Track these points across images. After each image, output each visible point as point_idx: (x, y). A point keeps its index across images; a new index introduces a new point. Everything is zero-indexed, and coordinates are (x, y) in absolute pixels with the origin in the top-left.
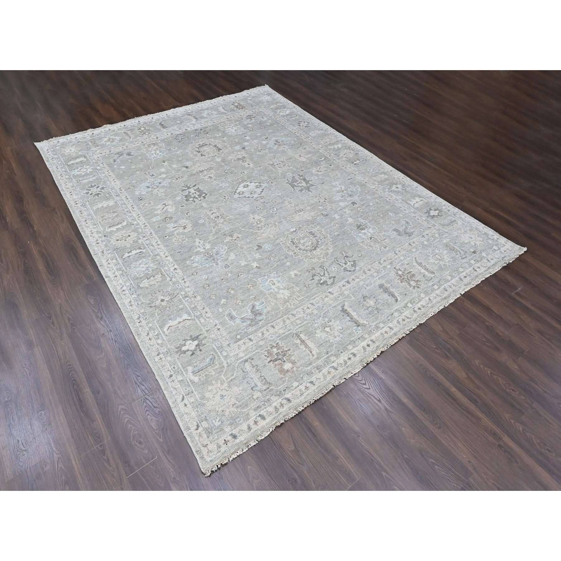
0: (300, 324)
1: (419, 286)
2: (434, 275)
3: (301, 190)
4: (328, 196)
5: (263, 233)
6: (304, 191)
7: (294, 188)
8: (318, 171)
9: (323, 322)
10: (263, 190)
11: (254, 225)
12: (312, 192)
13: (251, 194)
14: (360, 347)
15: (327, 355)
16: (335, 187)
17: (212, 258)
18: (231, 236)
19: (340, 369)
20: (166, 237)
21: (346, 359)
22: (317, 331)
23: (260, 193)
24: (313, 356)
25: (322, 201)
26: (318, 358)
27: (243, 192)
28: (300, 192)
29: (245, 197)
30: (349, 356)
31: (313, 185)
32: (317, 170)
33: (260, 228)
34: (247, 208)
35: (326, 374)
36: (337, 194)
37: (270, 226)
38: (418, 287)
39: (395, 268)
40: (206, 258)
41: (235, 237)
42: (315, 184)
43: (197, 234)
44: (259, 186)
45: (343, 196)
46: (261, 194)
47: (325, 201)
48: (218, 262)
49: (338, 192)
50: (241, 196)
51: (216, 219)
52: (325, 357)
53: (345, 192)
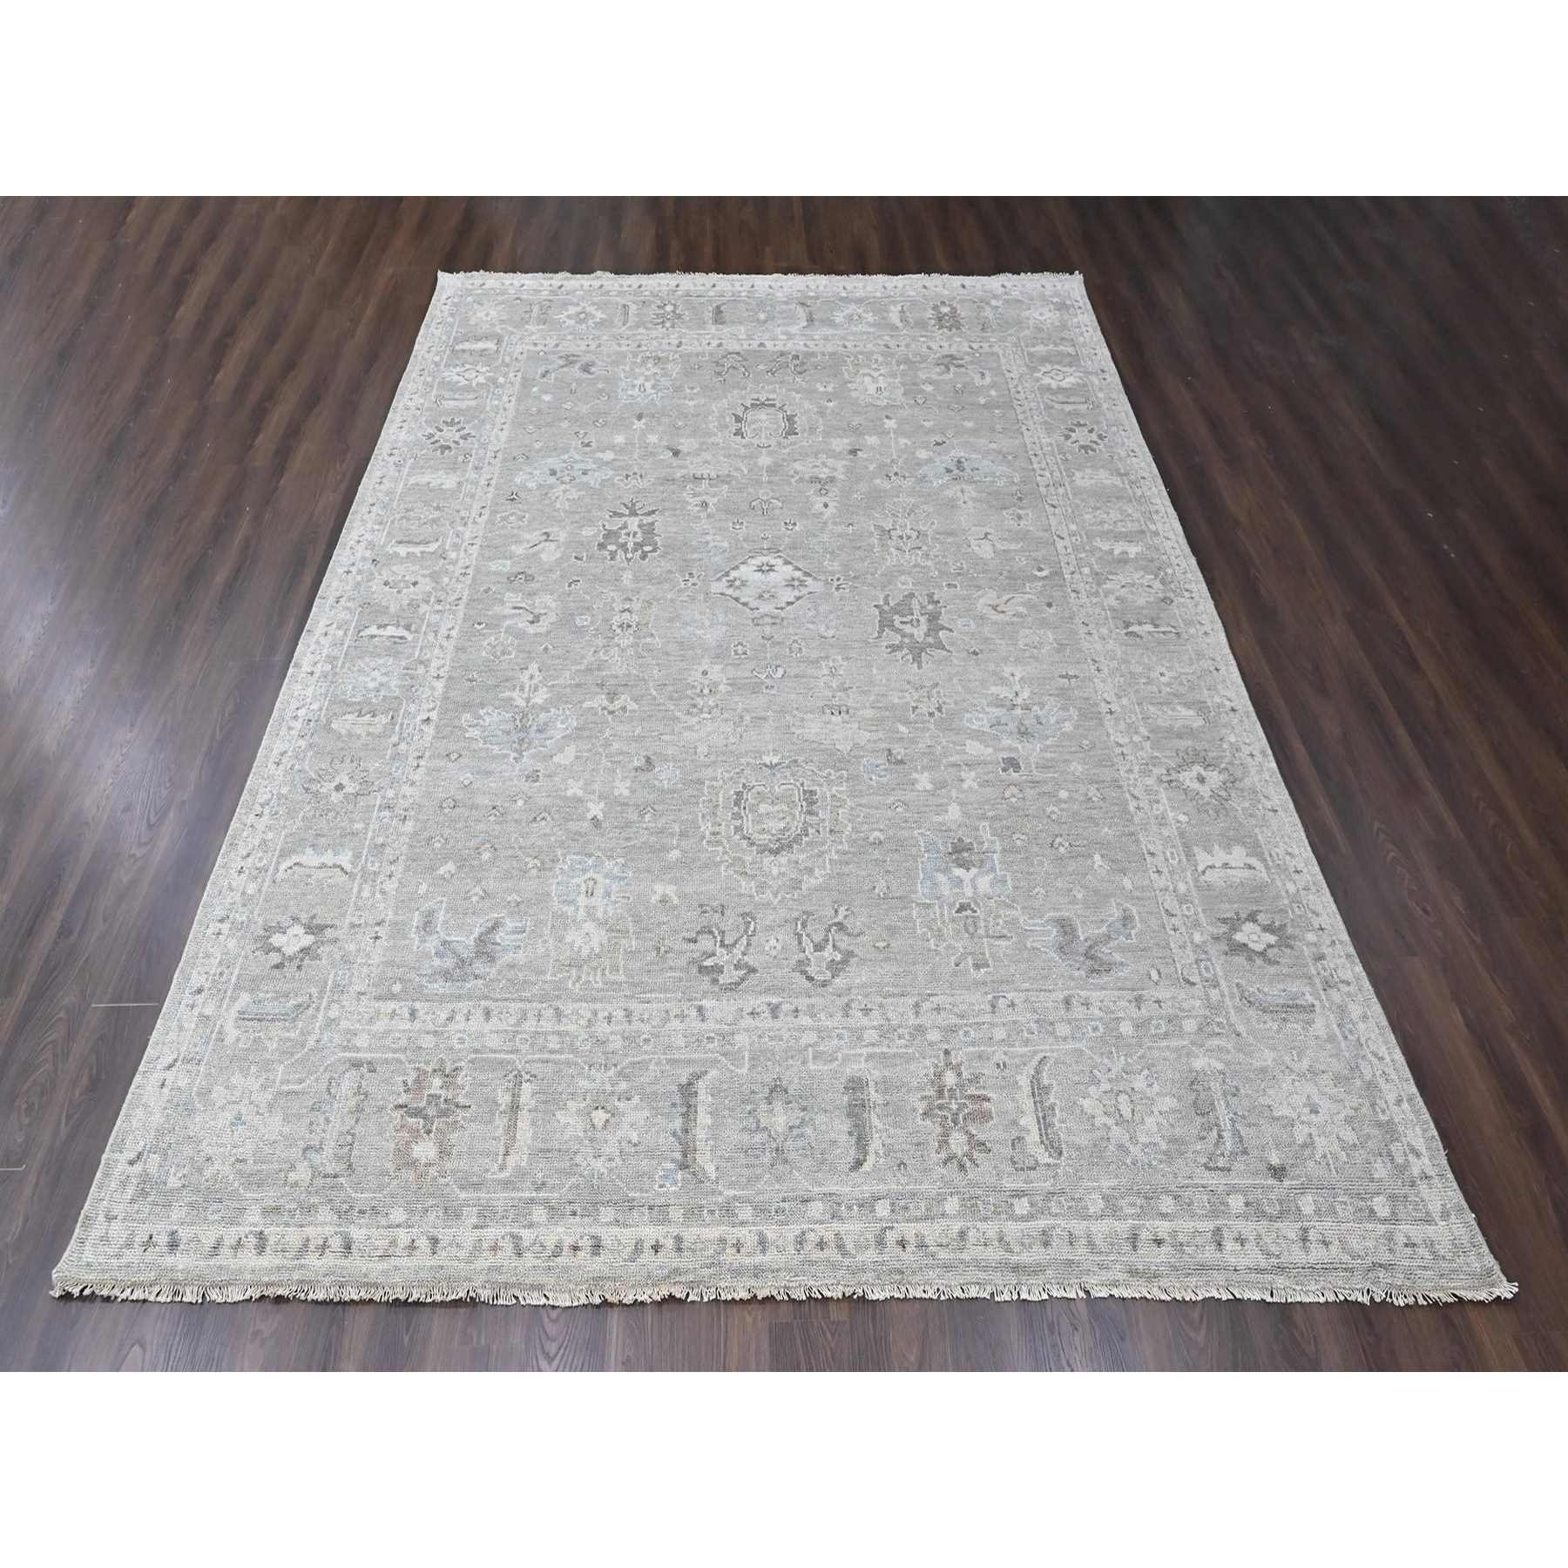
0: (552, 1052)
1: (968, 1164)
2: (1050, 1160)
3: (894, 648)
4: (956, 703)
5: (690, 728)
6: (899, 654)
7: (881, 631)
8: (995, 608)
9: (608, 1088)
10: (798, 598)
11: (689, 692)
12: (920, 667)
13: (761, 597)
14: (627, 1235)
15: (534, 1194)
16: (1003, 681)
17: (522, 735)
18: (612, 696)
19: (529, 1260)
20: (479, 624)
21: (568, 1241)
22: (570, 1103)
23: (783, 605)
24: (502, 1168)
25: (924, 709)
26: (507, 1184)
27: (744, 583)
28: (889, 650)
29: (737, 599)
30: (582, 1237)
31: (943, 648)
32: (997, 602)
33: (695, 710)
34: (711, 636)
35: (485, 1245)
36: (987, 709)
37: (726, 715)
38: (962, 1167)
39: (947, 1052)
40: (510, 726)
41: (618, 704)
42: (952, 644)
43: (546, 649)
44: (796, 583)
45: (999, 724)
46: (782, 609)
47: (931, 714)
48: (524, 753)
49: (998, 702)
50: (730, 591)
51: (619, 631)
52: (527, 1195)
53: (1018, 711)
